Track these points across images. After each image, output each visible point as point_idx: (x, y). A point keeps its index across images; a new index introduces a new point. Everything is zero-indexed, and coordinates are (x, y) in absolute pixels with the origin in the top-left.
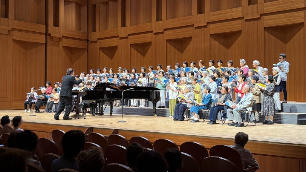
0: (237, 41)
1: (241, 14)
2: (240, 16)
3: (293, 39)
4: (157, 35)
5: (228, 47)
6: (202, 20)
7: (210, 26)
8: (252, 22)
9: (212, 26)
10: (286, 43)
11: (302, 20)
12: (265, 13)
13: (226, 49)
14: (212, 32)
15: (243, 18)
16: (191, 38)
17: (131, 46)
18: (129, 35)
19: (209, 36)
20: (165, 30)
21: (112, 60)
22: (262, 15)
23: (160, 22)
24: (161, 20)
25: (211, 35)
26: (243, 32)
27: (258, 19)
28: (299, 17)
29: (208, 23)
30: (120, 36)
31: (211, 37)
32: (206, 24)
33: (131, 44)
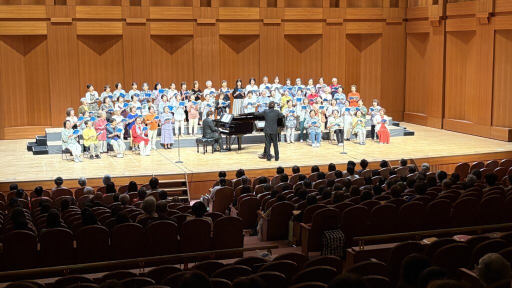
1: (259, 17)
2: (258, 17)
3: (308, 49)
4: (133, 27)
6: (207, 16)
9: (221, 25)
10: (301, 52)
11: (320, 32)
12: (285, 19)
13: (236, 54)
14: (222, 33)
15: (262, 20)
16: (192, 36)
17: (78, 39)
18: (73, 20)
19: (218, 37)
20: (148, 20)
21: (27, 56)
22: (283, 20)
23: (139, 7)
24: (141, 6)
25: (220, 35)
26: (260, 36)
27: (278, 24)
28: (318, 28)
29: (218, 20)
30: (53, 20)
31: (220, 38)
32: (215, 22)
33: (78, 36)
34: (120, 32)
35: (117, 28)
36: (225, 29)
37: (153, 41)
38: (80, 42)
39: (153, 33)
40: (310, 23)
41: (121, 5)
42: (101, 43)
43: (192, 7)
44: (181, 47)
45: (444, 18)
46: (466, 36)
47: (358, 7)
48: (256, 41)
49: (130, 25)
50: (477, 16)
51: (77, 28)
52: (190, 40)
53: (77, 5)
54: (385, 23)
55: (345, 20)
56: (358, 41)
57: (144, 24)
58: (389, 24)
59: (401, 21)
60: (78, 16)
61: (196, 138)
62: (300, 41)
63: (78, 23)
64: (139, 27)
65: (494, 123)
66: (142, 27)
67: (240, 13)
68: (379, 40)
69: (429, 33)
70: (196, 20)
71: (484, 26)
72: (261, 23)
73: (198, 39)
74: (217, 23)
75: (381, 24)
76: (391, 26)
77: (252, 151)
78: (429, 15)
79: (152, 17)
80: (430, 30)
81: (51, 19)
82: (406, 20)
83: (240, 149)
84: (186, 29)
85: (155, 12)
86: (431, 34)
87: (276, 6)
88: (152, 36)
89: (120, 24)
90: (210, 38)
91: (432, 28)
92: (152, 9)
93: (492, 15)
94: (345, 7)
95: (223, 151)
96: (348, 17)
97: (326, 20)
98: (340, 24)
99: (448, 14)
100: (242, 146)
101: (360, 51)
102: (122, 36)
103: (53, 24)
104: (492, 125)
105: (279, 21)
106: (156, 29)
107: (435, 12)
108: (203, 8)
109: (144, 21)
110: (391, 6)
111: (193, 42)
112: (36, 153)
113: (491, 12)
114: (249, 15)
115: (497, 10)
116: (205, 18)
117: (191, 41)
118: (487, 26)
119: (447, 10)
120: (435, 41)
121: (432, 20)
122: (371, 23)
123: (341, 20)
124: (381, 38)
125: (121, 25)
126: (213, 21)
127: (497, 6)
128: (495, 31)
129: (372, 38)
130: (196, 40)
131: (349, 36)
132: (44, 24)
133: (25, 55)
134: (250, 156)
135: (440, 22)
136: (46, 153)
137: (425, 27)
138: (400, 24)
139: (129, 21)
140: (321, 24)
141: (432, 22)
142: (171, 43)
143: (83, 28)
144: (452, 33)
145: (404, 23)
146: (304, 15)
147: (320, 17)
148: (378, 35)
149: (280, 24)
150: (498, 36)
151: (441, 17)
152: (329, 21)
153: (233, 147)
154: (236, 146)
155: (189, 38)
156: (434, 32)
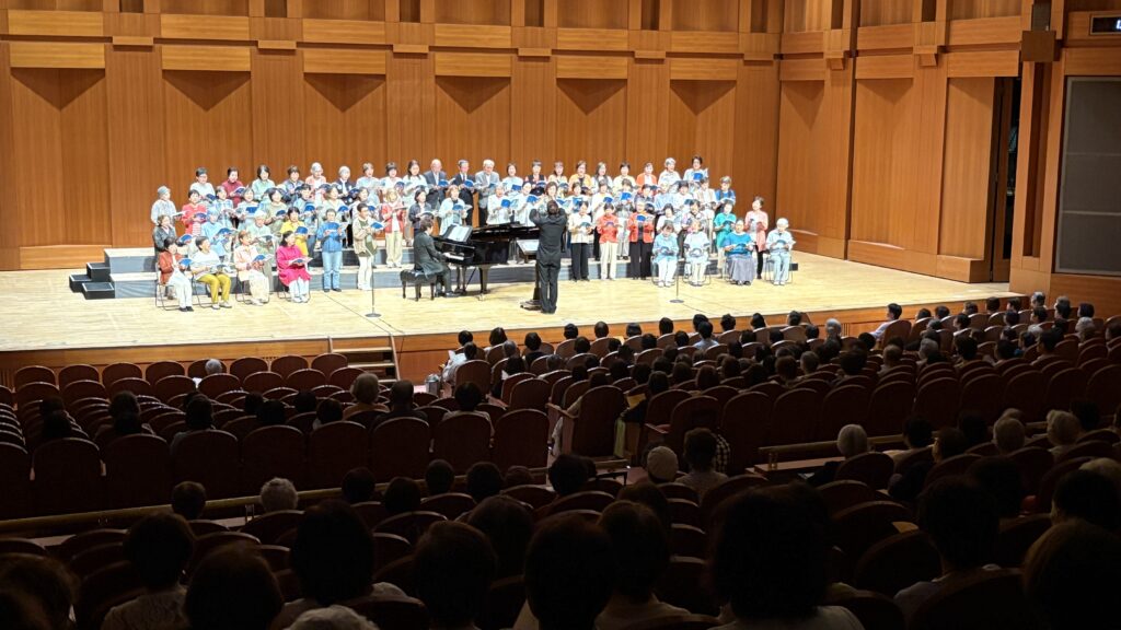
0: (495, 97)
1: (509, 43)
2: (508, 45)
3: (601, 107)
4: (271, 57)
5: (469, 110)
6: (412, 39)
7: (434, 56)
8: (534, 64)
9: (439, 57)
10: (587, 113)
11: (622, 75)
12: (559, 48)
13: (465, 113)
14: (440, 72)
15: (516, 51)
16: (382, 77)
17: (164, 77)
18: (157, 40)
19: (433, 80)
20: (300, 44)
21: (65, 110)
22: (555, 52)
23: (282, 19)
24: (286, 16)
25: (437, 77)
26: (513, 81)
27: (546, 59)
28: (619, 68)
29: (432, 48)
30: (117, 40)
31: (436, 82)
32: (427, 51)
33: (164, 71)
34: (246, 67)
35: (240, 59)
36: (446, 65)
37: (308, 86)
38: (167, 83)
39: (308, 69)
40: (603, 58)
41: (247, 15)
42: (208, 86)
43: (382, 23)
44: (361, 98)
45: (853, 53)
46: (892, 88)
47: (694, 29)
48: (504, 90)
49: (265, 54)
50: (915, 52)
51: (164, 57)
52: (379, 85)
53: (163, 12)
54: (741, 61)
55: (669, 54)
56: (693, 93)
57: (291, 52)
58: (748, 63)
59: (772, 59)
60: (165, 34)
61: (401, 270)
62: (586, 92)
63: (165, 48)
64: (283, 57)
65: (943, 250)
66: (287, 57)
67: (474, 36)
68: (732, 93)
69: (823, 81)
70: (391, 47)
71: (927, 71)
72: (514, 55)
73: (394, 83)
74: (432, 53)
75: (734, 62)
76: (753, 68)
77: (507, 294)
78: (825, 50)
79: (307, 38)
80: (827, 76)
81: (114, 38)
82: (780, 57)
83: (484, 291)
84: (373, 63)
85: (314, 30)
86: (828, 84)
87: (541, 24)
88: (306, 74)
89: (245, 51)
90: (417, 82)
91: (829, 72)
92: (307, 23)
93: (944, 49)
94: (670, 28)
95: (450, 296)
96: (675, 49)
97: (633, 52)
98: (660, 61)
99: (860, 46)
100: (489, 286)
101: (696, 112)
102: (249, 73)
103: (118, 48)
104: (939, 253)
105: (547, 53)
106: (315, 62)
107: (835, 42)
108: (404, 24)
109: (291, 45)
110: (753, 30)
111: (385, 90)
112: (91, 296)
113: (943, 44)
114: (491, 39)
115: (953, 42)
116: (408, 43)
117: (381, 88)
118: (934, 71)
119: (859, 39)
120: (835, 97)
121: (831, 57)
122: (715, 60)
123: (661, 55)
124: (734, 90)
125: (248, 53)
126: (425, 49)
127: (953, 33)
128: (949, 79)
129: (717, 88)
130: (391, 84)
131: (678, 86)
132: (100, 48)
133: (60, 108)
134: (505, 305)
135: (844, 61)
136: (111, 295)
137: (815, 70)
138: (768, 63)
139: (263, 45)
140: (625, 61)
141: (829, 61)
142: (342, 88)
143: (175, 58)
144: (867, 82)
145: (776, 62)
146: (595, 43)
147: (624, 47)
148: (731, 84)
149: (548, 57)
150: (952, 87)
151: (846, 52)
152: (639, 54)
153: (470, 287)
154: (478, 287)
155: (378, 81)
156: (832, 80)
